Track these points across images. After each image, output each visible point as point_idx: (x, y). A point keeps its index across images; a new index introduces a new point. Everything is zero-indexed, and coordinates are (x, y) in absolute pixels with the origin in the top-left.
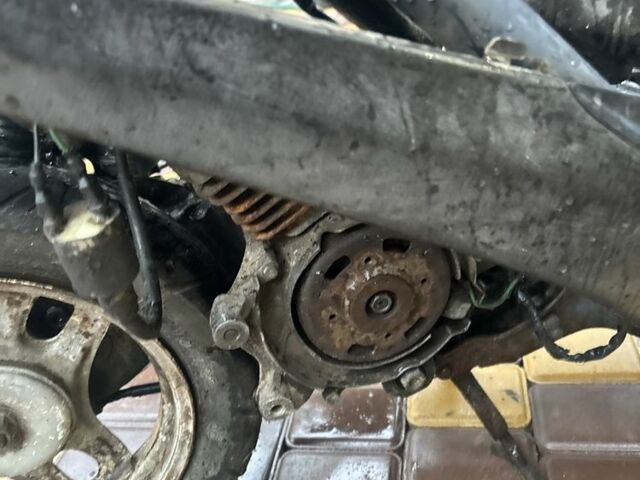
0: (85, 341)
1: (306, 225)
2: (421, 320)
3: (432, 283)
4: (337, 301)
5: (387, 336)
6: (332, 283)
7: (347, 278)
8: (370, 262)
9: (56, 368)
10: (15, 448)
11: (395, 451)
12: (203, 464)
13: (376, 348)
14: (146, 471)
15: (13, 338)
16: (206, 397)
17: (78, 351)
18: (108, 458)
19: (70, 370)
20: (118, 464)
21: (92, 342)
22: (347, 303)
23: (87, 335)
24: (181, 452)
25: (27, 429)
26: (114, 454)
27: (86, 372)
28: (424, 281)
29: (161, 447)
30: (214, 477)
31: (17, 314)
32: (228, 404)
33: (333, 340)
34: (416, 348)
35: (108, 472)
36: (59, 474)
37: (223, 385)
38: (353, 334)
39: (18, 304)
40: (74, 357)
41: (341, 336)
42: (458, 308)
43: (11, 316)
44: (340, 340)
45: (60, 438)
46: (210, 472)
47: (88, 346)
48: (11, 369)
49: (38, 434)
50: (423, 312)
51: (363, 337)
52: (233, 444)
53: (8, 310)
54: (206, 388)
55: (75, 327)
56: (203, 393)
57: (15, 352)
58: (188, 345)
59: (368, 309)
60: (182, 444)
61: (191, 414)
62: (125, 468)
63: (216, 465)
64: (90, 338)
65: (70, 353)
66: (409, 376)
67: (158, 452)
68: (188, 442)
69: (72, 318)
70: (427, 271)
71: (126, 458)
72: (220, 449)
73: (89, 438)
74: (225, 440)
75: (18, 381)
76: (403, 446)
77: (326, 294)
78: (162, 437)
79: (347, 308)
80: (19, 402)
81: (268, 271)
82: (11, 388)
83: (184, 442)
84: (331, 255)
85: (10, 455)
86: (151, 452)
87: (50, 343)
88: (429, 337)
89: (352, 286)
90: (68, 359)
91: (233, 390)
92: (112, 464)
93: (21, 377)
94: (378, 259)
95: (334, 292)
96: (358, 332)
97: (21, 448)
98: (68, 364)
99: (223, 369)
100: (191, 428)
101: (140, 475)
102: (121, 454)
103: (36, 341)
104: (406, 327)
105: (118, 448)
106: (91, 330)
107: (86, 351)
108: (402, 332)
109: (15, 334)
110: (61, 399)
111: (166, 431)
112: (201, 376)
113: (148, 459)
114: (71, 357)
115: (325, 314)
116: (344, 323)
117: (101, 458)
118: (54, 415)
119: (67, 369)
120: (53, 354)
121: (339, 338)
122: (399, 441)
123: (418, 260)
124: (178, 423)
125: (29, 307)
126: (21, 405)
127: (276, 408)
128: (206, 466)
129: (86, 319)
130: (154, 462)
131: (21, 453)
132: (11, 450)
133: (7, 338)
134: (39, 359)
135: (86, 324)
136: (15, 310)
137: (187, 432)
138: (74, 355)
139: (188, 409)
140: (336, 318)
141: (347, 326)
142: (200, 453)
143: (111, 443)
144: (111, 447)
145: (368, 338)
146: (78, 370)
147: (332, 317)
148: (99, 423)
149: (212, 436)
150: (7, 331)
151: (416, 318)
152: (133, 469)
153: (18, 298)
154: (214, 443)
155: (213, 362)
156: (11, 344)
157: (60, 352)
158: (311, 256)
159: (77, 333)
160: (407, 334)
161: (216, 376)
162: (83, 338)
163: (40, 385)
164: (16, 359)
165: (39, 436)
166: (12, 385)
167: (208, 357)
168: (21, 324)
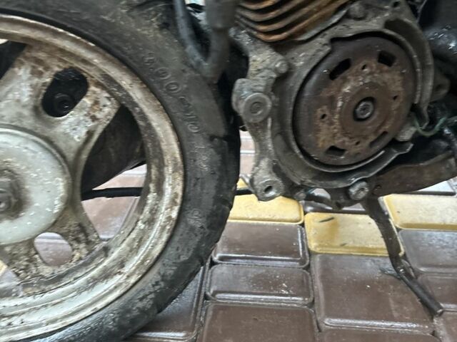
0: (91, 124)
1: (314, 32)
2: (385, 133)
3: (401, 100)
4: (332, 101)
5: (357, 143)
6: (333, 83)
7: (345, 80)
8: (365, 70)
9: (61, 145)
10: (12, 216)
11: (304, 269)
12: (177, 249)
13: (347, 152)
14: (120, 256)
15: (30, 107)
16: (195, 185)
17: (83, 132)
18: (82, 246)
19: (72, 150)
20: (90, 251)
21: (96, 127)
22: (340, 104)
23: (94, 118)
24: (160, 237)
25: (26, 198)
26: (88, 242)
27: (84, 156)
28: (395, 98)
29: (138, 235)
30: (185, 261)
31: (37, 84)
32: (213, 192)
33: (317, 138)
34: (371, 160)
35: (80, 259)
36: (37, 256)
37: (214, 173)
38: (334, 135)
39: (40, 74)
40: (79, 138)
41: (325, 136)
42: (408, 130)
43: (31, 86)
44: (324, 141)
45: (56, 211)
46: (182, 257)
47: (93, 129)
48: (25, 134)
49: (37, 204)
50: (387, 127)
51: (340, 141)
52: (207, 231)
53: (30, 79)
54: (199, 176)
55: (84, 109)
56: (193, 181)
57: (29, 122)
58: (194, 130)
59: (355, 114)
60: (163, 228)
61: (179, 201)
62: (97, 255)
63: (189, 250)
64: (96, 123)
65: (75, 133)
66: (358, 186)
67: (134, 239)
68: (168, 227)
69: (85, 99)
70: (400, 89)
71: (98, 248)
72: (196, 235)
73: (72, 223)
74: (202, 227)
75: (31, 146)
76: (309, 265)
77: (325, 94)
78: (141, 225)
79: (338, 109)
80: (28, 168)
81: (281, 66)
82: (25, 151)
83: (165, 226)
84: (338, 56)
85: (6, 223)
86: (128, 240)
87: (60, 121)
88: (382, 152)
89: (347, 89)
90: (72, 139)
91: (221, 179)
92: (85, 251)
93: (34, 144)
94: (371, 68)
95: (332, 93)
96: (339, 135)
97: (18, 217)
98: (72, 144)
99: (217, 158)
100: (174, 215)
101: (114, 260)
102: (94, 243)
103: (47, 116)
104: (372, 138)
105: (92, 237)
106: (98, 115)
107: (90, 134)
108: (368, 142)
109: (32, 103)
110: (64, 173)
111: (145, 220)
112: (198, 163)
113: (124, 245)
114: (76, 137)
115: (319, 112)
116: (332, 123)
117: (76, 245)
118: (55, 187)
119: (71, 147)
120: (62, 130)
121: (322, 139)
122: (305, 263)
123: (397, 77)
124: (163, 208)
125: (48, 80)
126: (28, 172)
127: (269, 189)
128: (180, 251)
129: (96, 103)
130: (128, 249)
131: (18, 221)
132: (8, 218)
133: (24, 106)
134: (49, 133)
135: (95, 108)
136: (36, 80)
137: (169, 218)
138: (79, 136)
139: (176, 195)
140: (326, 118)
141: (332, 127)
142: (176, 238)
143: (88, 231)
144: (87, 235)
145: (344, 142)
146: (79, 152)
147: (324, 116)
148: (82, 209)
149: (192, 222)
150: (25, 99)
151: (381, 131)
152: (106, 256)
153: (41, 69)
154: (192, 229)
155: (212, 150)
156: (26, 112)
157: (68, 131)
158: (322, 54)
159: (85, 115)
160: (372, 144)
161: (210, 164)
162: (90, 120)
163: (49, 154)
164: (29, 128)
165: (37, 207)
166: (26, 148)
167: (209, 145)
168: (38, 96)
